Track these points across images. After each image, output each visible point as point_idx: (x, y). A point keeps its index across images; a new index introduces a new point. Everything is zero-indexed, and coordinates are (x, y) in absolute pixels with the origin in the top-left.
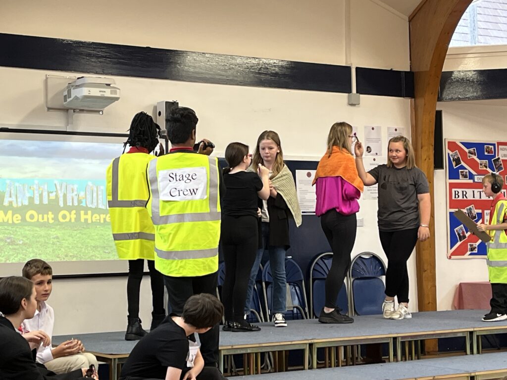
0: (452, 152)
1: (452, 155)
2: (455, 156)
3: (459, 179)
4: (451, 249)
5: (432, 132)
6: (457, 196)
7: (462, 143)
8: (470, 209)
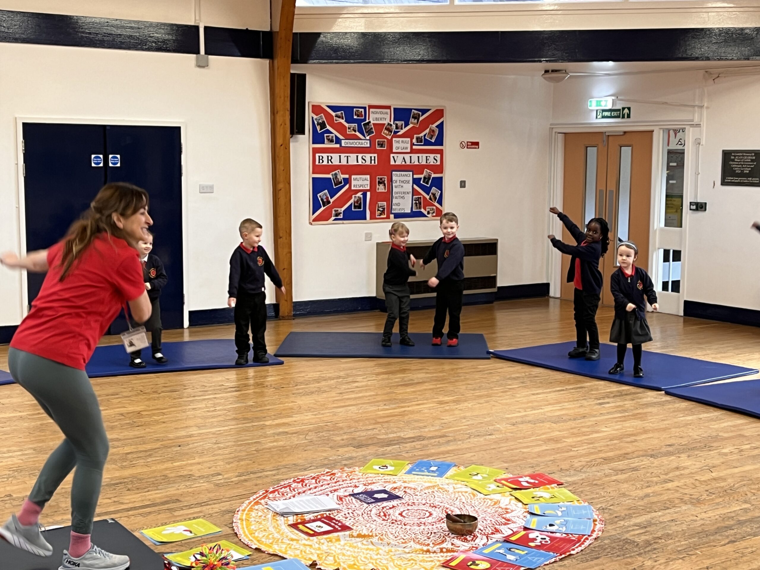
0: (317, 115)
1: (316, 119)
2: (319, 120)
3: (323, 143)
4: (313, 214)
6: (321, 161)
7: (328, 107)
8: (336, 174)
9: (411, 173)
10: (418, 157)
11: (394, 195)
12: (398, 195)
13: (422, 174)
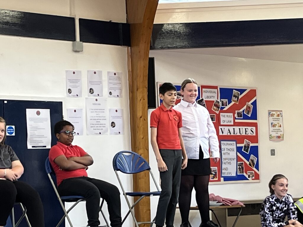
9: (235, 142)
10: (240, 129)
11: (223, 161)
12: (226, 161)
13: (244, 143)
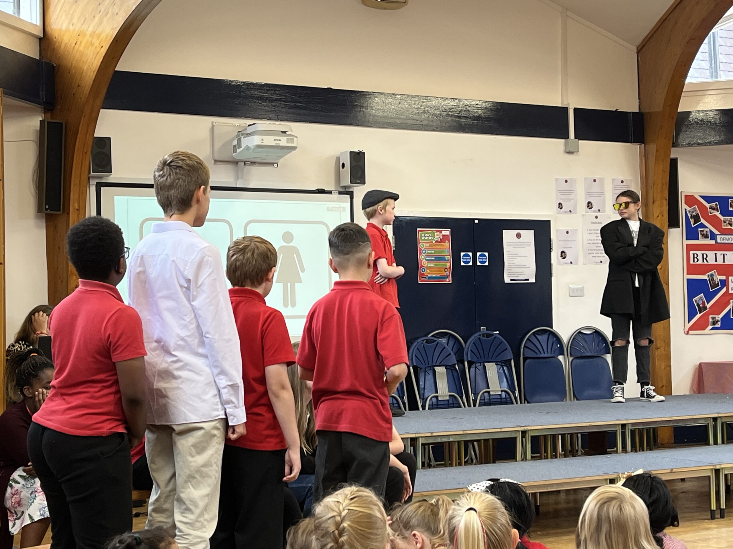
0: (690, 207)
2: (693, 212)
3: (698, 239)
4: (689, 322)
5: (666, 184)
6: (696, 260)
7: (701, 196)
